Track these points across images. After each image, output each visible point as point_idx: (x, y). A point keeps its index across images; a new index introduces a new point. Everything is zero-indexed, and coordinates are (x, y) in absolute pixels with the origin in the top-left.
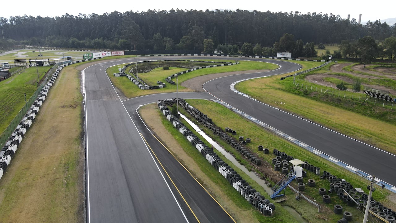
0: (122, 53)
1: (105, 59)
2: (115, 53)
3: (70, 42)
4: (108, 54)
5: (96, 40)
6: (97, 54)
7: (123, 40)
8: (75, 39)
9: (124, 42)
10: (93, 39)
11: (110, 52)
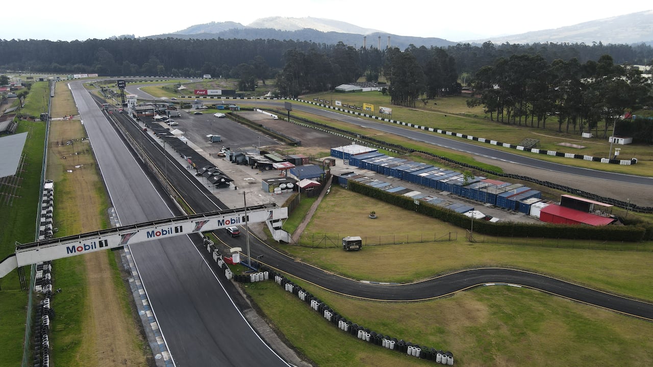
0: (97, 75)
1: (82, 79)
2: (90, 75)
3: (53, 67)
4: (85, 76)
5: (76, 66)
6: (76, 76)
7: (99, 66)
8: (56, 64)
9: (100, 67)
10: (74, 64)
11: (87, 75)
